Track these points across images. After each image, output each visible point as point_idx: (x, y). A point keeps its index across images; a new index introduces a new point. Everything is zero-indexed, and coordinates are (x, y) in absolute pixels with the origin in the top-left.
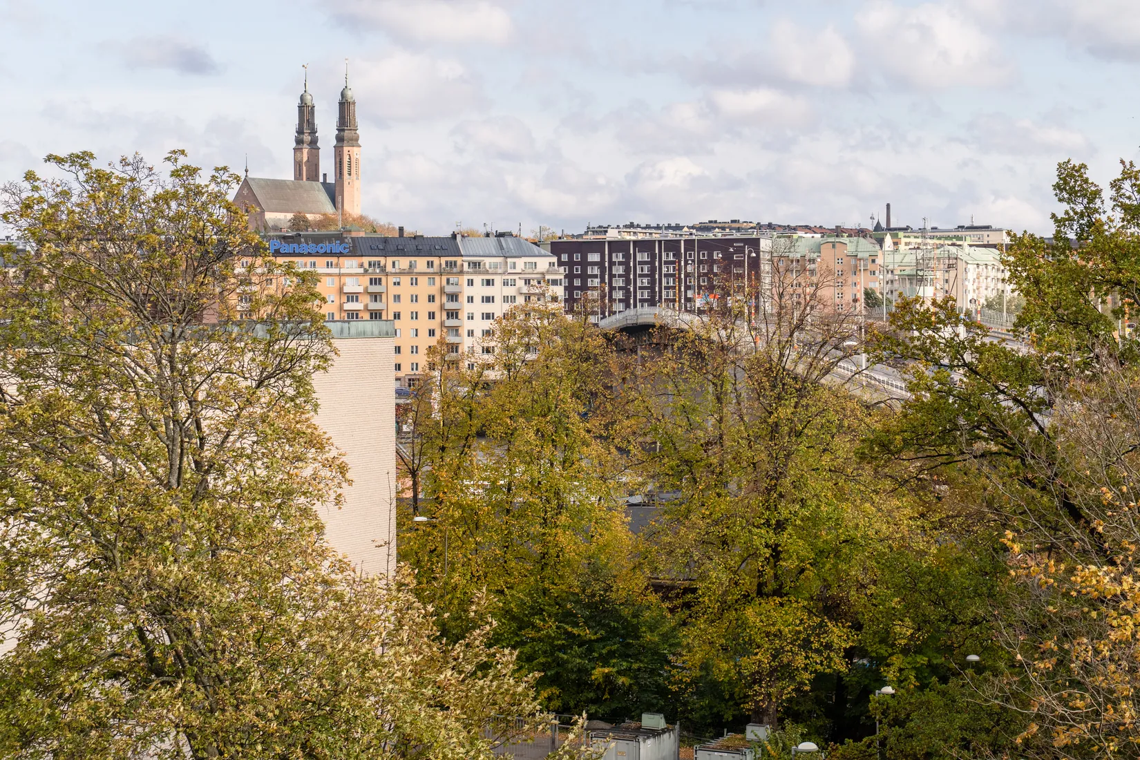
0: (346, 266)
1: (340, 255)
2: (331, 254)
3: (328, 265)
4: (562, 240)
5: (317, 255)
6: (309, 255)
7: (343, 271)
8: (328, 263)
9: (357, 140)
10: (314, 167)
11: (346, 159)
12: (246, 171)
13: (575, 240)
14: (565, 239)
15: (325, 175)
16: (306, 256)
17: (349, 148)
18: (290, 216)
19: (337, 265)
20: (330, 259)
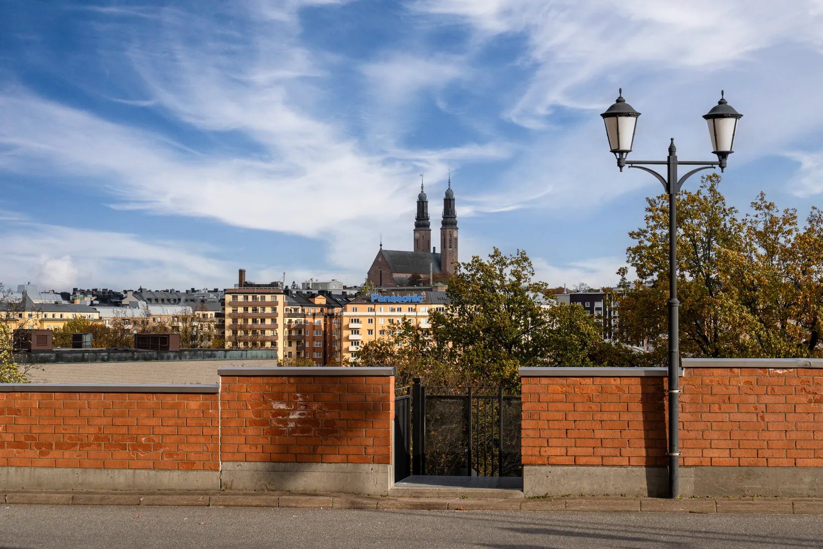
0: (421, 310)
1: (417, 303)
2: (411, 303)
3: (409, 310)
4: (579, 293)
5: (402, 303)
6: (397, 303)
7: (419, 314)
8: (409, 308)
9: (455, 224)
10: (427, 243)
11: (448, 237)
12: (381, 245)
13: (587, 293)
14: (581, 293)
15: (434, 248)
16: (395, 304)
17: (450, 230)
18: (409, 275)
19: (415, 310)
20: (410, 306)
